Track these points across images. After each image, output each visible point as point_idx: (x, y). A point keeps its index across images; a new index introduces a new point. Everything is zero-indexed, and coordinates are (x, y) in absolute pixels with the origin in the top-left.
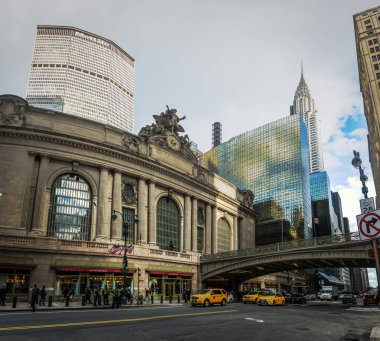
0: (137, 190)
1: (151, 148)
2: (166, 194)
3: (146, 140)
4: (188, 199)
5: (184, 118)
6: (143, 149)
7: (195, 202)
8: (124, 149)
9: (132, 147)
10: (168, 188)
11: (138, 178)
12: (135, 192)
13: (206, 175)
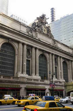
0: (31, 52)
1: (37, 34)
2: (42, 53)
4: (51, 55)
5: (48, 19)
7: (54, 56)
8: (27, 34)
9: (30, 33)
10: (43, 51)
11: (32, 47)
12: (31, 53)
13: (57, 43)
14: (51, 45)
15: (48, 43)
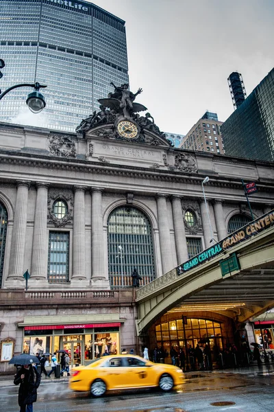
0: (73, 205)
1: (91, 146)
3: (84, 136)
4: (162, 201)
6: (80, 149)
8: (53, 154)
9: (63, 149)
11: (73, 189)
12: (70, 208)
13: (191, 158)
14: (161, 168)
15: (147, 166)
